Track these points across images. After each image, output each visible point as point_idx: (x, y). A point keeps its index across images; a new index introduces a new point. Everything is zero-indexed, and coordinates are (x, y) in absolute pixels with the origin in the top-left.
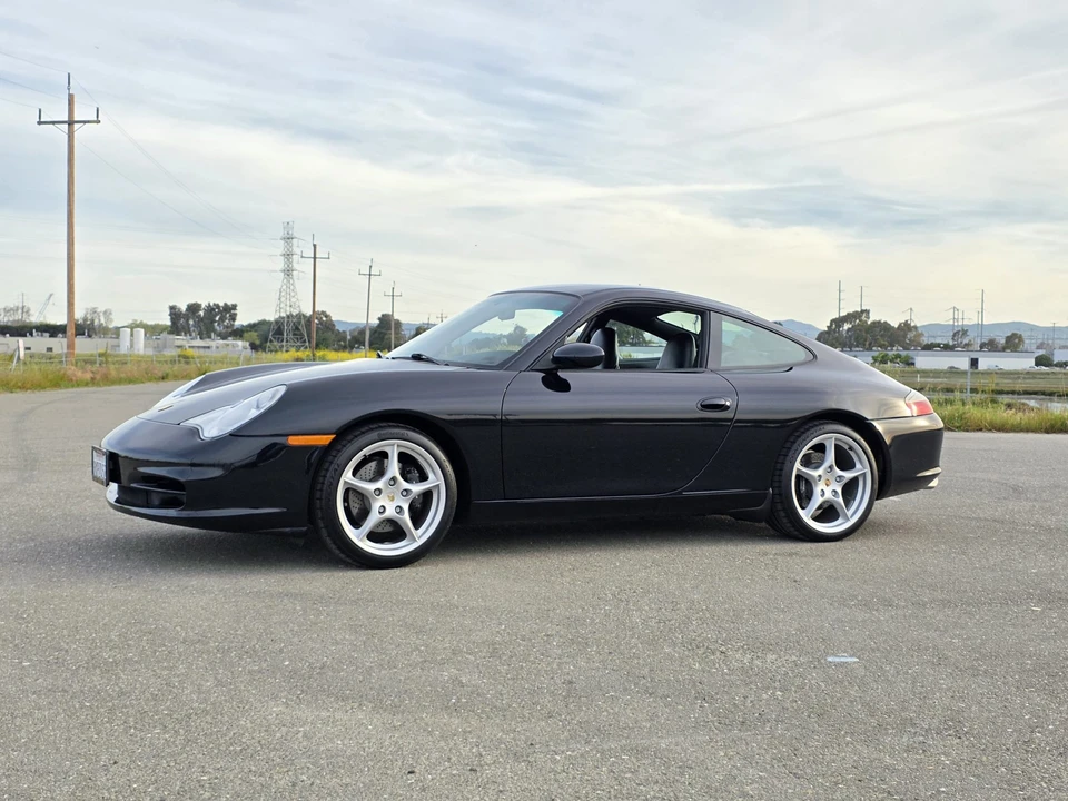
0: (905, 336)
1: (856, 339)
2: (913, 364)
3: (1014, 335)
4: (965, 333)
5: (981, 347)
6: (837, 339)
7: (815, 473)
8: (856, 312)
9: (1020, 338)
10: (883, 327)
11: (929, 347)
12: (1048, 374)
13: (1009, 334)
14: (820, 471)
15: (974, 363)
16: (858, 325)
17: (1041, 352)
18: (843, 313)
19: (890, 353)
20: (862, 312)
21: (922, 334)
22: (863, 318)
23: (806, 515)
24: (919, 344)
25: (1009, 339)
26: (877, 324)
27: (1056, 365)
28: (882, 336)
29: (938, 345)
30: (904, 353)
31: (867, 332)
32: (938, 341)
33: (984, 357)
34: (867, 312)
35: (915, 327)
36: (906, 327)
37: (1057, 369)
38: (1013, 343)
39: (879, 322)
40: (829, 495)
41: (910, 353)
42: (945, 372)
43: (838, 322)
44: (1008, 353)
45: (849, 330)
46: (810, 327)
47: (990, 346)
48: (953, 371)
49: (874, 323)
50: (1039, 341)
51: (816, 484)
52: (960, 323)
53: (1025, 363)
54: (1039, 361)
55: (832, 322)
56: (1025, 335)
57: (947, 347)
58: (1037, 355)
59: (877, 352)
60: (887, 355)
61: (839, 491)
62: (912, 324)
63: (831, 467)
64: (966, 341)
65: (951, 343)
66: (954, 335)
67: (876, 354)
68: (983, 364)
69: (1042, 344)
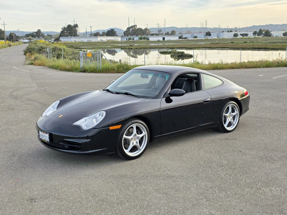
0: (146, 32)
1: (134, 33)
2: (149, 39)
3: (173, 31)
4: (161, 30)
5: (165, 34)
6: (129, 33)
8: (133, 26)
9: (175, 31)
10: (140, 29)
11: (152, 35)
12: (182, 41)
13: (172, 30)
15: (164, 39)
16: (134, 29)
17: (180, 35)
18: (130, 26)
19: (143, 37)
20: (135, 25)
21: (150, 31)
22: (135, 27)
24: (149, 34)
25: (172, 32)
26: (139, 29)
27: (184, 38)
28: (140, 32)
29: (155, 34)
30: (146, 37)
31: (136, 31)
33: (166, 37)
34: (136, 25)
35: (149, 29)
36: (146, 29)
37: (184, 39)
38: (173, 33)
39: (139, 28)
41: (148, 37)
42: (156, 41)
43: (129, 29)
44: (172, 36)
45: (132, 30)
46: (121, 29)
47: (167, 34)
48: (159, 41)
49: (138, 28)
50: (179, 32)
52: (159, 27)
53: (176, 38)
54: (180, 38)
55: (127, 28)
56: (176, 30)
57: (157, 35)
58: (179, 36)
59: (139, 36)
60: (142, 37)
62: (148, 28)
64: (161, 33)
65: (158, 33)
66: (158, 31)
67: (139, 37)
68: (166, 39)
69: (180, 33)
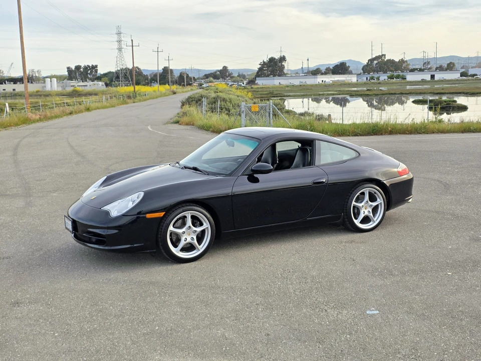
0: (402, 66)
1: (380, 68)
2: (406, 79)
3: (451, 63)
4: (429, 63)
5: (436, 69)
6: (371, 68)
7: (360, 205)
8: (380, 56)
9: (454, 64)
10: (391, 62)
11: (412, 70)
12: (466, 80)
13: (449, 62)
14: (363, 204)
15: (433, 77)
16: (381, 61)
17: (463, 70)
18: (374, 56)
19: (395, 74)
20: (382, 55)
21: (409, 65)
22: (383, 58)
23: (357, 222)
24: (408, 69)
25: (449, 65)
26: (389, 61)
27: (470, 76)
28: (391, 66)
29: (417, 69)
30: (401, 74)
31: (384, 65)
32: (417, 67)
33: (437, 74)
34: (385, 55)
35: (406, 61)
36: (402, 61)
37: (470, 78)
38: (450, 67)
40: (366, 213)
41: (404, 74)
42: (419, 82)
43: (371, 60)
44: (448, 71)
45: (376, 64)
46: (359, 63)
47: (440, 69)
48: (423, 82)
49: (388, 60)
50: (462, 65)
51: (361, 209)
52: (427, 57)
53: (456, 76)
54: (462, 75)
55: (369, 60)
56: (456, 62)
57: (421, 70)
58: (461, 71)
59: (389, 74)
60: (394, 75)
61: (371, 211)
62: (405, 60)
63: (367, 202)
64: (429, 66)
65: (423, 68)
66: (424, 64)
68: (437, 77)
69: (463, 66)
